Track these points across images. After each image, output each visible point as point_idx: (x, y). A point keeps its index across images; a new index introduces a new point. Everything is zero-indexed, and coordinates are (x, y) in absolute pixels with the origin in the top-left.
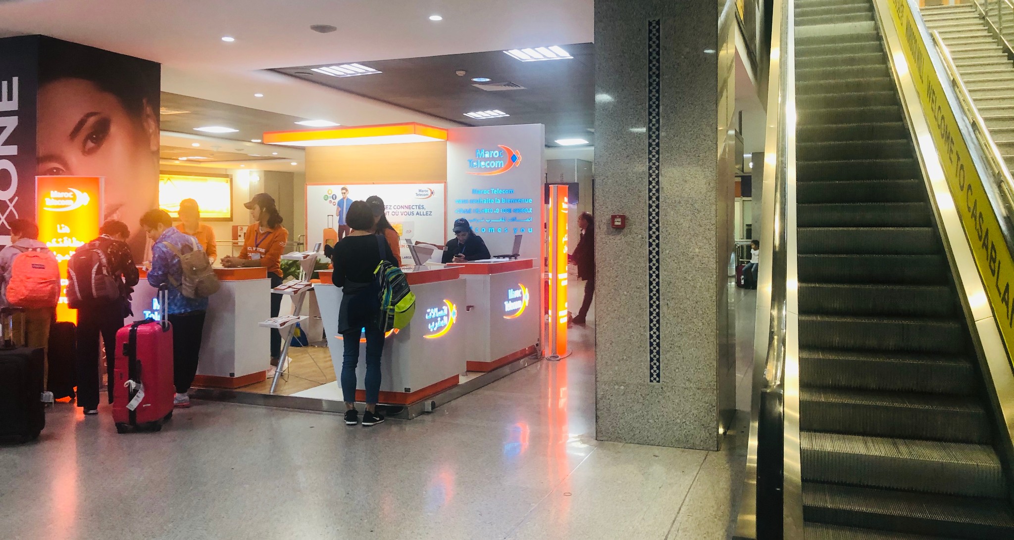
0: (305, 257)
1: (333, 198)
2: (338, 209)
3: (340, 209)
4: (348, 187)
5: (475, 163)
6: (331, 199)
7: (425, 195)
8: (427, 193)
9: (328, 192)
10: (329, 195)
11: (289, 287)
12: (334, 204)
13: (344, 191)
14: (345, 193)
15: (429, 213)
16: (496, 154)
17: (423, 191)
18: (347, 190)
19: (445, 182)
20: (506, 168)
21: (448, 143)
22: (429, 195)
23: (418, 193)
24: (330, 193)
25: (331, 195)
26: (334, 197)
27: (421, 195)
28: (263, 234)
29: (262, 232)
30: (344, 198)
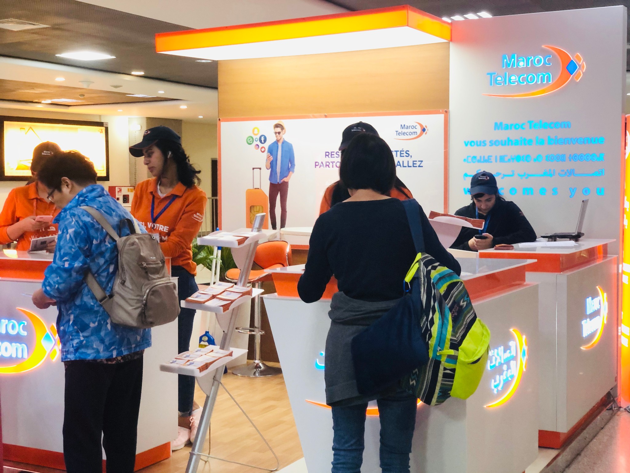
0: (240, 242)
1: (261, 141)
2: (268, 157)
3: (271, 158)
4: (283, 122)
5: (499, 79)
6: (258, 143)
7: (411, 133)
8: (414, 130)
9: (253, 131)
10: (254, 137)
11: (214, 297)
12: (263, 150)
13: (279, 130)
14: (279, 133)
15: (418, 163)
16: (539, 60)
17: (407, 128)
18: (282, 128)
19: (446, 112)
20: (558, 84)
21: (452, 45)
22: (418, 134)
23: (400, 130)
24: (256, 132)
25: (258, 137)
26: (263, 139)
27: (404, 134)
28: (166, 198)
29: (162, 195)
30: (277, 141)
